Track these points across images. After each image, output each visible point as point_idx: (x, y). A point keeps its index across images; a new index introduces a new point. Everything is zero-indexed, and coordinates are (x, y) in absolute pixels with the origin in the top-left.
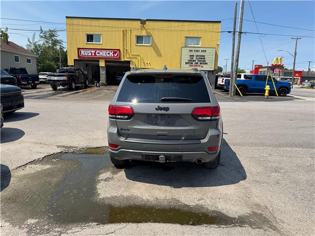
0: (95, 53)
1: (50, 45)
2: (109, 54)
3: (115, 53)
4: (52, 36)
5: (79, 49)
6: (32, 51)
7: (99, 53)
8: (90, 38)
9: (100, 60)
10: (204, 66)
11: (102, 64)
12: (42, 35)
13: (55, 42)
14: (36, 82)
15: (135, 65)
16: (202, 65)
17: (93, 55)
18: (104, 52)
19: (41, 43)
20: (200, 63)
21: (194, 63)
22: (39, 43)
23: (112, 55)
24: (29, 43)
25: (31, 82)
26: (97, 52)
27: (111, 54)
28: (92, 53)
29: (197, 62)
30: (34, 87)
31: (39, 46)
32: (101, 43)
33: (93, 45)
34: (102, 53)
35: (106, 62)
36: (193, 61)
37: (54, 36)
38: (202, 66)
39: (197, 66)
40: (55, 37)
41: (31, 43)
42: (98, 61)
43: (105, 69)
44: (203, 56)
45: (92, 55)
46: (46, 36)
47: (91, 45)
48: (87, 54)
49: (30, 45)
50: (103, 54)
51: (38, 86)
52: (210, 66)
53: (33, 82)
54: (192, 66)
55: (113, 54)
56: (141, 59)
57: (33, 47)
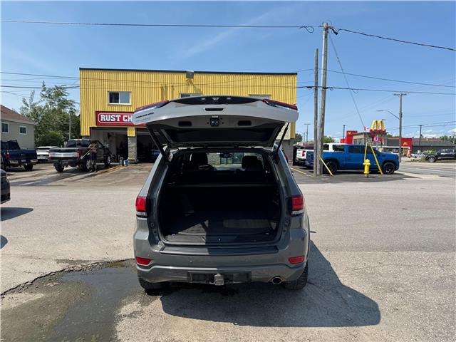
0: (121, 119)
1: (56, 107)
4: (59, 95)
5: (97, 113)
6: (28, 116)
7: (126, 118)
8: (114, 97)
9: (129, 128)
11: (131, 133)
12: (44, 93)
13: (64, 104)
14: (32, 161)
17: (118, 120)
19: (43, 104)
22: (40, 104)
24: (24, 106)
25: (25, 161)
26: (124, 116)
28: (116, 118)
30: (29, 168)
31: (40, 109)
32: (130, 104)
33: (120, 106)
35: (137, 130)
37: (62, 94)
40: (64, 97)
41: (27, 105)
42: (126, 129)
43: (135, 140)
45: (116, 121)
46: (50, 95)
47: (115, 107)
48: (109, 120)
49: (26, 108)
51: (34, 167)
53: (28, 161)
57: (30, 111)
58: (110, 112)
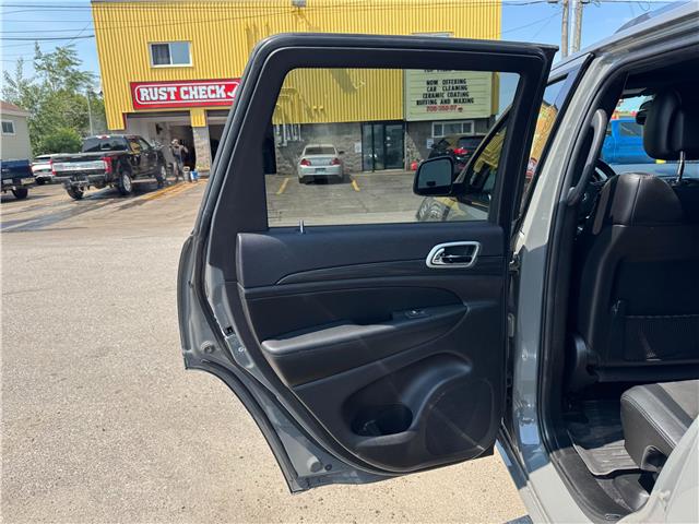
0: (177, 95)
1: (63, 86)
2: (213, 92)
3: (229, 88)
4: (65, 64)
5: (133, 85)
6: (18, 104)
7: (187, 93)
8: (161, 52)
9: (193, 111)
10: (466, 107)
11: (198, 120)
12: (39, 62)
13: (75, 80)
14: (24, 181)
15: (286, 117)
16: (459, 106)
17: (173, 97)
18: (201, 88)
19: (39, 82)
20: (455, 101)
21: (439, 101)
22: (35, 82)
23: (224, 95)
24: (8, 85)
25: (10, 181)
26: (182, 90)
27: (221, 92)
28: (169, 94)
29: (446, 97)
30: (21, 195)
31: (35, 89)
32: (191, 65)
33: (172, 70)
34: (195, 93)
35: (209, 113)
36: (437, 95)
37: (71, 63)
38: (460, 109)
39: (447, 109)
40: (74, 67)
41: (13, 83)
42: (188, 113)
43: (206, 132)
44: (461, 81)
45: (169, 99)
46: (49, 65)
47: (166, 72)
48: (156, 98)
49: (11, 90)
50: (198, 93)
51: (31, 192)
52: (482, 107)
53: (16, 181)
54: (435, 109)
55: (226, 91)
56: (299, 101)
57: (19, 94)
58: (156, 83)
